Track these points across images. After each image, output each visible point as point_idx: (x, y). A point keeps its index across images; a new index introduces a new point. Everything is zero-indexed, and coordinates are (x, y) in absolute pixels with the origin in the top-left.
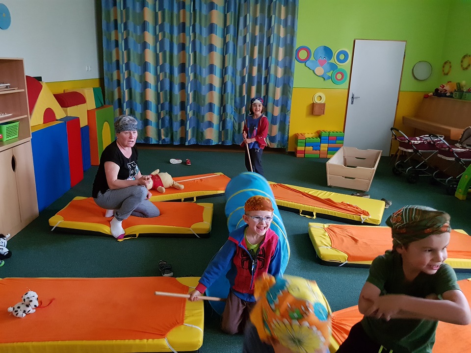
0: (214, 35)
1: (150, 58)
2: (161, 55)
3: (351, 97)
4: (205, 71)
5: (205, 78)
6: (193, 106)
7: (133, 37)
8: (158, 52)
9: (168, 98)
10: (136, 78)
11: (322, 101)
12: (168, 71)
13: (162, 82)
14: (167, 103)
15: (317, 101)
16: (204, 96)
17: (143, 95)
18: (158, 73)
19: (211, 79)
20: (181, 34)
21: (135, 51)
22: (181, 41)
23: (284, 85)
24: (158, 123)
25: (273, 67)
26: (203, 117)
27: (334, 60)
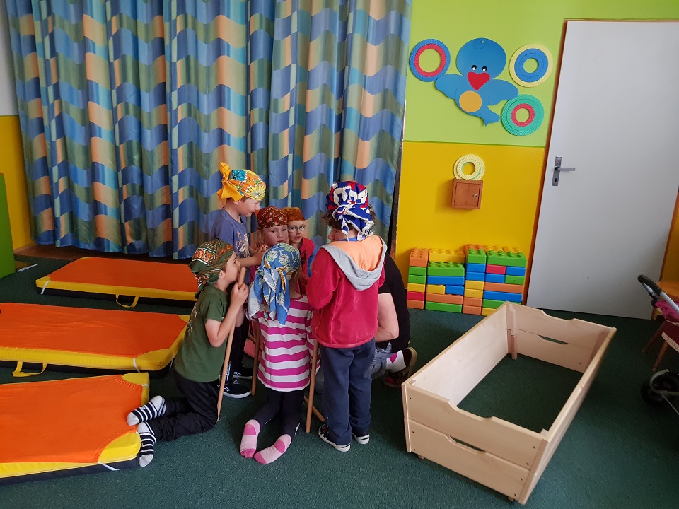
0: (223, 19)
1: (96, 71)
2: (117, 64)
3: (553, 167)
4: (206, 101)
5: (208, 117)
6: (188, 177)
7: (62, 27)
8: (112, 60)
9: (136, 157)
10: (73, 113)
11: (477, 176)
12: (131, 100)
13: (122, 124)
14: (135, 167)
15: (463, 175)
16: (208, 155)
17: (88, 150)
18: (115, 104)
19: (220, 118)
20: (157, 18)
21: (68, 59)
22: (158, 35)
23: (381, 135)
24: (119, 210)
25: (353, 90)
26: (207, 201)
27: (508, 74)
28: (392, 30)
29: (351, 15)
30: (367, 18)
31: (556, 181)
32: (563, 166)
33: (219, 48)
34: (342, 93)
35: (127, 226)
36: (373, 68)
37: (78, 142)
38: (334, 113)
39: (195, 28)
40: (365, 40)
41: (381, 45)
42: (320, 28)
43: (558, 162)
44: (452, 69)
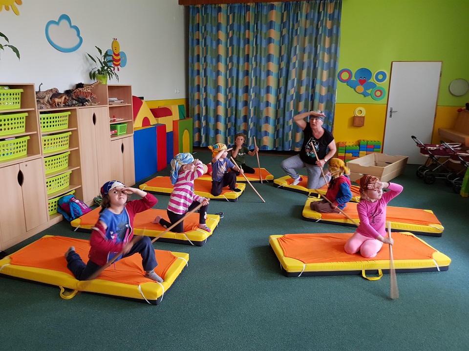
0: (271, 63)
1: (221, 82)
2: (230, 80)
3: (390, 111)
4: (263, 91)
5: (263, 97)
6: (253, 119)
7: (210, 67)
8: (228, 78)
9: (234, 113)
10: (211, 97)
11: (363, 115)
12: (234, 92)
13: (230, 101)
14: (234, 116)
15: (358, 114)
16: (262, 111)
17: (216, 111)
18: (228, 94)
19: (267, 97)
20: (246, 63)
21: (211, 77)
22: (246, 69)
23: (328, 101)
24: (226, 132)
25: (318, 86)
26: (260, 128)
27: (373, 80)
28: (332, 66)
29: (318, 61)
30: (323, 62)
31: (391, 116)
32: (393, 110)
33: (268, 73)
34: (313, 87)
35: (228, 138)
36: (325, 79)
37: (212, 107)
38: (310, 94)
39: (260, 66)
40: (322, 69)
41: (328, 71)
42: (306, 66)
43: (391, 109)
44: (353, 79)
